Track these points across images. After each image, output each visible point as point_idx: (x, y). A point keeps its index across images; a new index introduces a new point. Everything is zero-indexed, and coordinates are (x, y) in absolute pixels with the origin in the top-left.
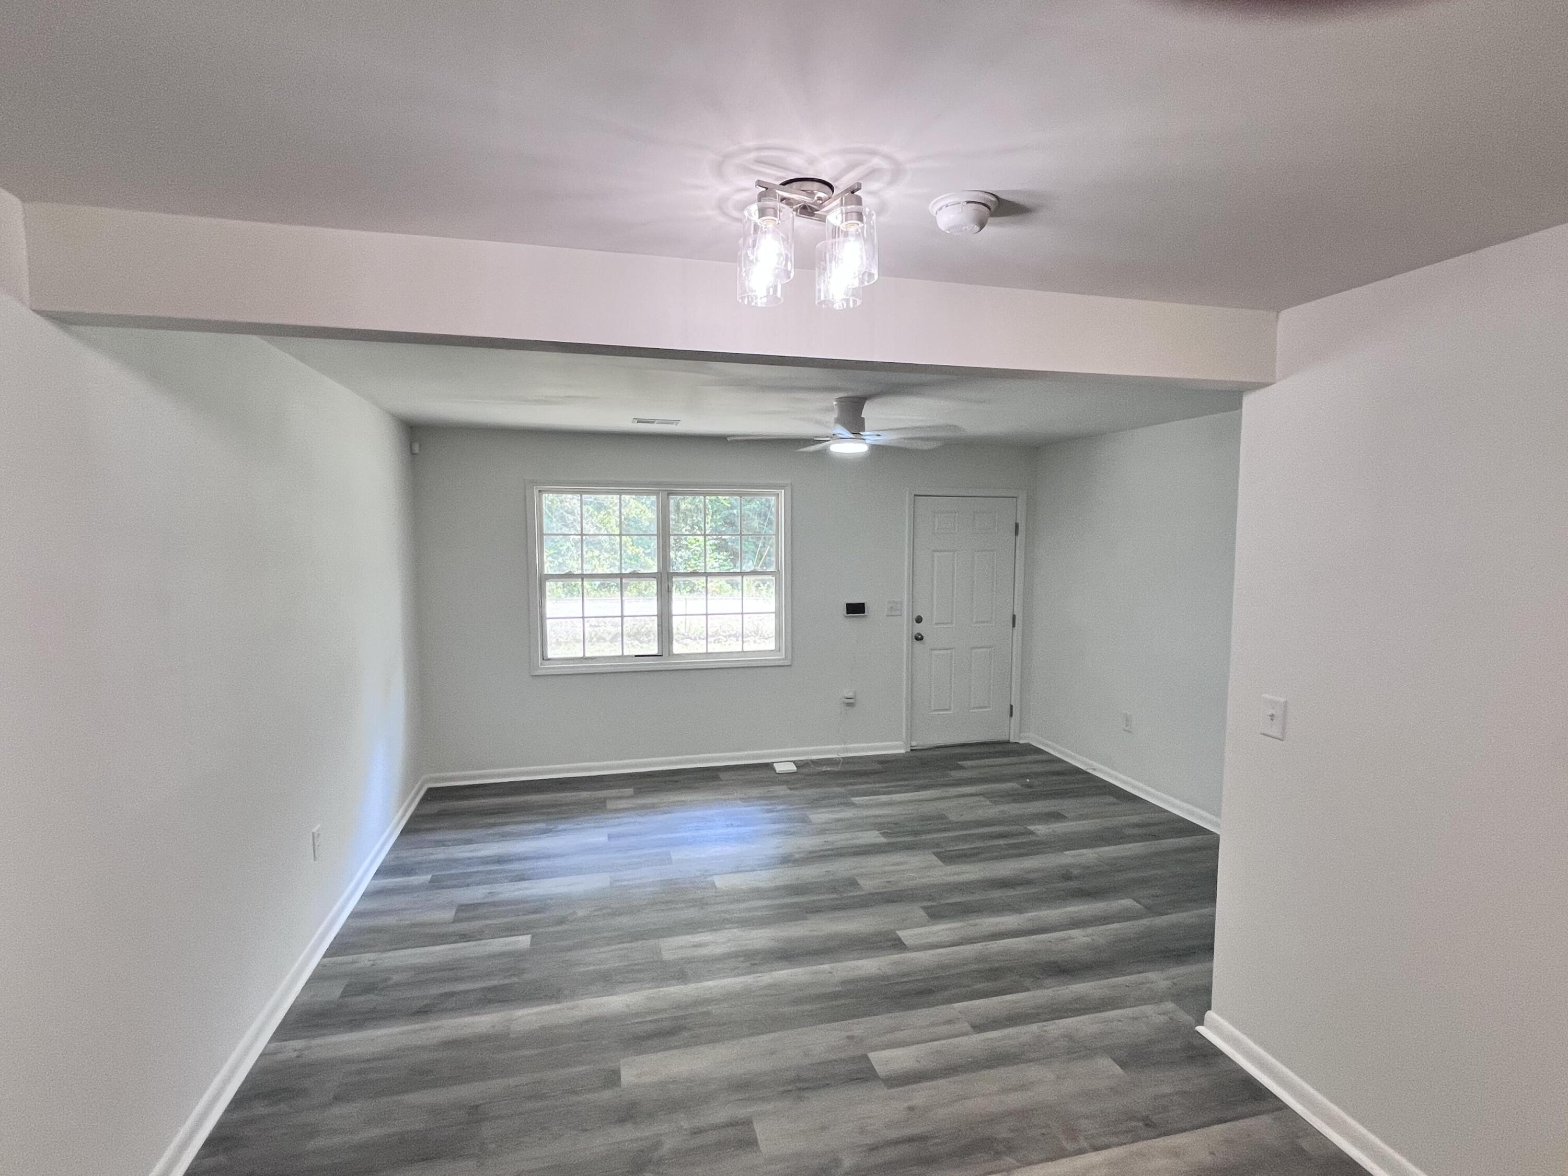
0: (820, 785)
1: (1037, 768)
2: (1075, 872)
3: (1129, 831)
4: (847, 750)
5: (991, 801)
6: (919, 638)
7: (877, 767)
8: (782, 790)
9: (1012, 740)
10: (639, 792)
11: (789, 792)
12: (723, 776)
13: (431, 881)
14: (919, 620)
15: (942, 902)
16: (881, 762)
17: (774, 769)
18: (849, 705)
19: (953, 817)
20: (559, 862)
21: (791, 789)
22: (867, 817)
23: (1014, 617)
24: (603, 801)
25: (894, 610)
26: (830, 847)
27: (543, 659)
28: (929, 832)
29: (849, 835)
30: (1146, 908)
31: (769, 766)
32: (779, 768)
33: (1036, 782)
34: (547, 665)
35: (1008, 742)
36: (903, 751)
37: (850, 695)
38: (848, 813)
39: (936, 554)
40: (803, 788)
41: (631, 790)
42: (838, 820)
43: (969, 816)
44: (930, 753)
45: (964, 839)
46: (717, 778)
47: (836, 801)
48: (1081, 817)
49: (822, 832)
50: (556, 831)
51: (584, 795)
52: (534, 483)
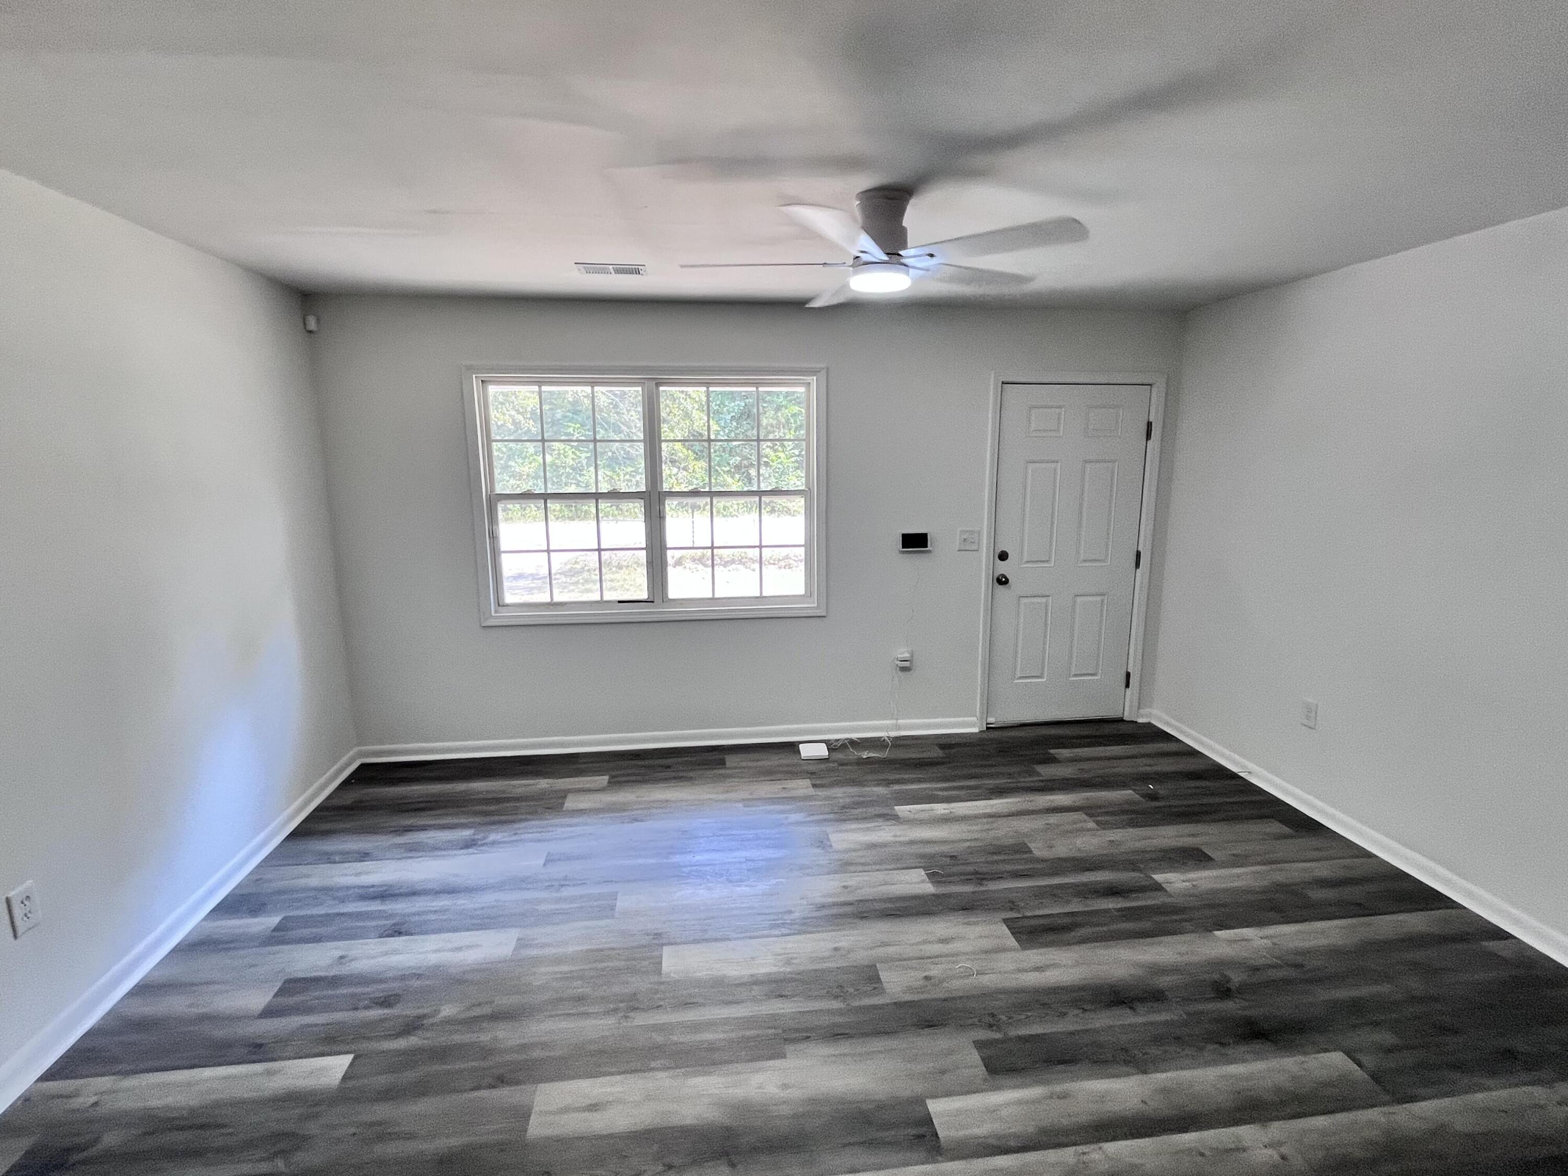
0: (853, 782)
1: (1166, 766)
2: (1237, 978)
3: (1317, 894)
4: (898, 728)
5: (1097, 823)
6: (1002, 581)
7: (937, 753)
8: (802, 786)
9: (1127, 717)
10: (616, 783)
11: (811, 791)
12: (731, 760)
13: (276, 929)
14: (1003, 556)
15: (1013, 1032)
16: (943, 747)
17: (799, 752)
18: (904, 669)
19: (1039, 850)
20: (463, 902)
21: (814, 786)
22: (912, 842)
23: (1138, 555)
24: (563, 795)
25: (968, 544)
26: (850, 898)
27: (499, 605)
28: (999, 877)
29: (880, 876)
30: (1372, 1077)
31: (792, 747)
32: (806, 751)
33: (1162, 791)
34: (504, 613)
35: (1121, 720)
36: (975, 730)
37: (906, 655)
38: (885, 833)
39: (1031, 467)
40: (832, 785)
41: (606, 778)
42: (873, 846)
43: (1062, 849)
44: (1013, 733)
45: (1053, 893)
46: (722, 763)
47: (872, 811)
48: (1238, 861)
49: (845, 866)
50: (483, 845)
51: (543, 784)
52: (471, 369)
